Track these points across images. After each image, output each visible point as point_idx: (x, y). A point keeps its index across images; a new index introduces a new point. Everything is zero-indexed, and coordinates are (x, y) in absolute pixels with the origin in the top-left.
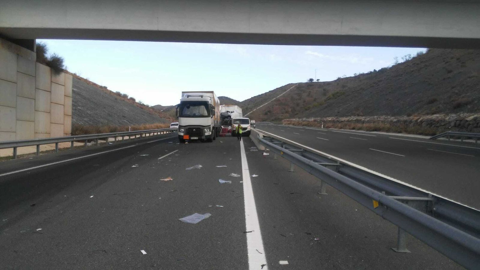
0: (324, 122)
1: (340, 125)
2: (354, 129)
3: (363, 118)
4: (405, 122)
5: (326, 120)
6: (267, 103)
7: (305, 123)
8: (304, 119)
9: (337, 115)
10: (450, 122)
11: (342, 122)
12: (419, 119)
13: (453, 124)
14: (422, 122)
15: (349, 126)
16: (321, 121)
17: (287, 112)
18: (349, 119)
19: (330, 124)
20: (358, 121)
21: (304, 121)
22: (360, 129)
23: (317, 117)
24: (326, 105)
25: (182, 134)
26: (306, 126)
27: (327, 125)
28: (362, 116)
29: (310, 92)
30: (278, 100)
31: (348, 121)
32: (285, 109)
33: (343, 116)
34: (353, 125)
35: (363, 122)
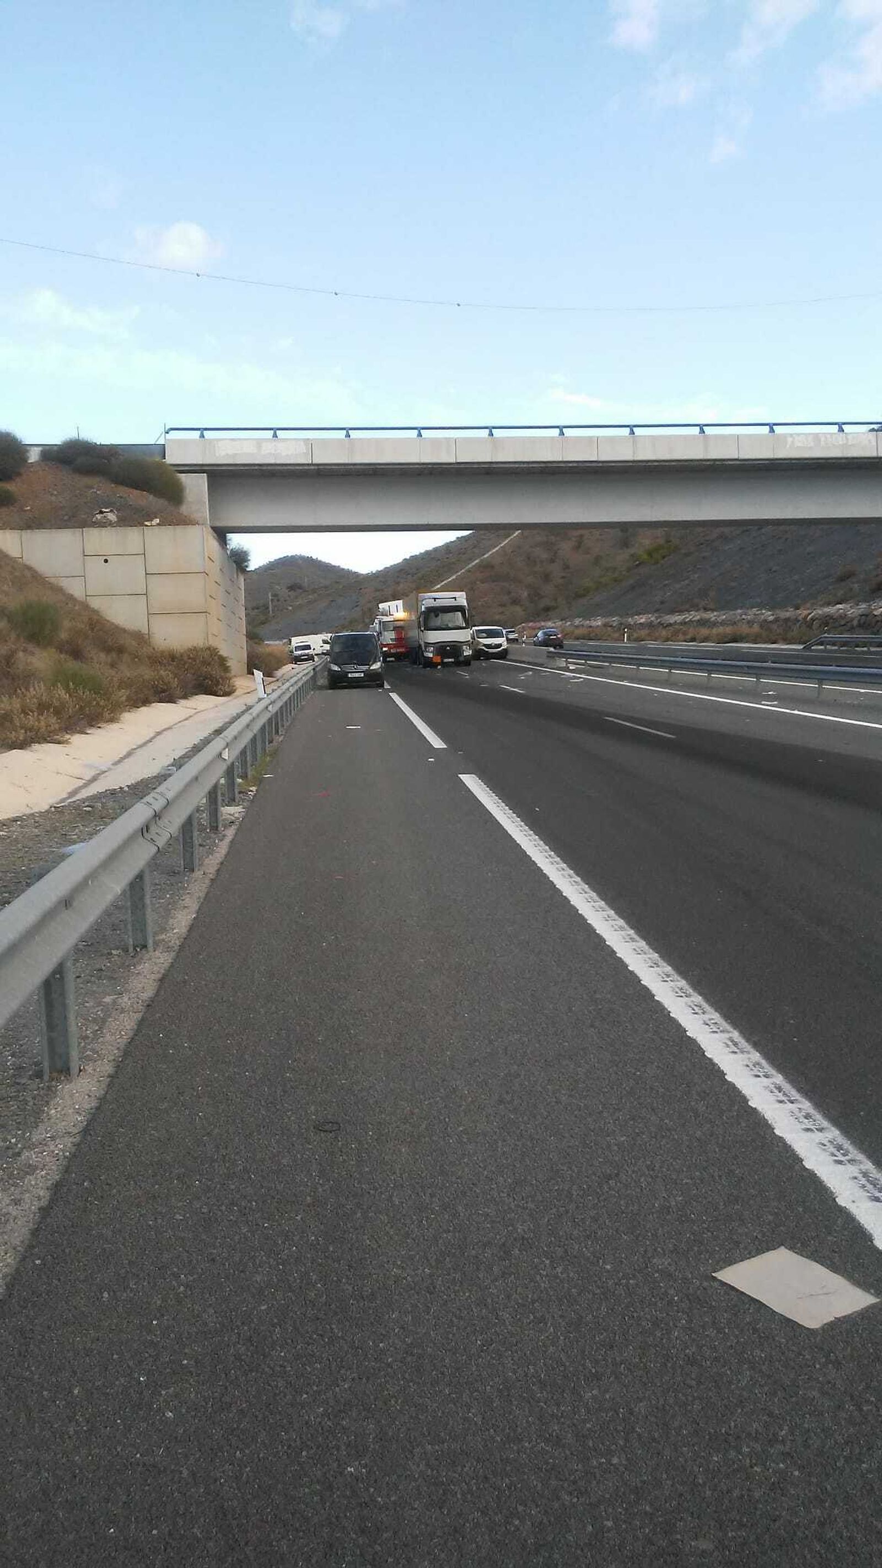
0: (629, 626)
1: (664, 633)
2: (693, 640)
3: (712, 616)
4: (787, 620)
5: (632, 623)
6: (454, 577)
7: (578, 632)
8: (577, 621)
9: (657, 611)
10: (852, 619)
11: (670, 625)
12: (810, 614)
13: (855, 623)
14: (813, 620)
15: (685, 634)
16: (621, 624)
17: (515, 602)
18: (686, 618)
19: (643, 633)
20: (703, 623)
21: (577, 627)
22: (705, 639)
23: (612, 614)
24: (631, 581)
25: (431, 655)
26: (584, 639)
27: (635, 635)
28: (713, 610)
29: (581, 536)
30: (486, 566)
31: (684, 623)
32: (509, 593)
33: (672, 612)
34: (691, 632)
35: (715, 624)
